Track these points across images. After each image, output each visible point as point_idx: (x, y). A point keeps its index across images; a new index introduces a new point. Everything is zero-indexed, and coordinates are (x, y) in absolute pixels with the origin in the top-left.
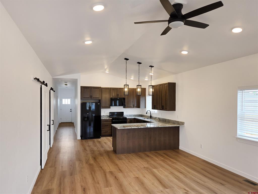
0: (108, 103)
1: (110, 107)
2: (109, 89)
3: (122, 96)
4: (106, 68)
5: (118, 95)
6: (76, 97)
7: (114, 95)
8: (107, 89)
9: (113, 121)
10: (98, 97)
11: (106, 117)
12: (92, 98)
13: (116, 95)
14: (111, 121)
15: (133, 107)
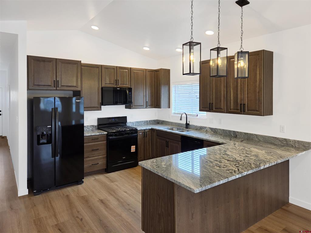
0: (97, 98)
1: (101, 108)
2: (97, 67)
3: (125, 83)
4: (92, 17)
5: (117, 81)
6: (12, 85)
7: (108, 82)
8: (94, 67)
9: (110, 137)
10: (75, 85)
11: (91, 129)
12: (60, 86)
13: (112, 82)
14: (105, 139)
15: (145, 106)
